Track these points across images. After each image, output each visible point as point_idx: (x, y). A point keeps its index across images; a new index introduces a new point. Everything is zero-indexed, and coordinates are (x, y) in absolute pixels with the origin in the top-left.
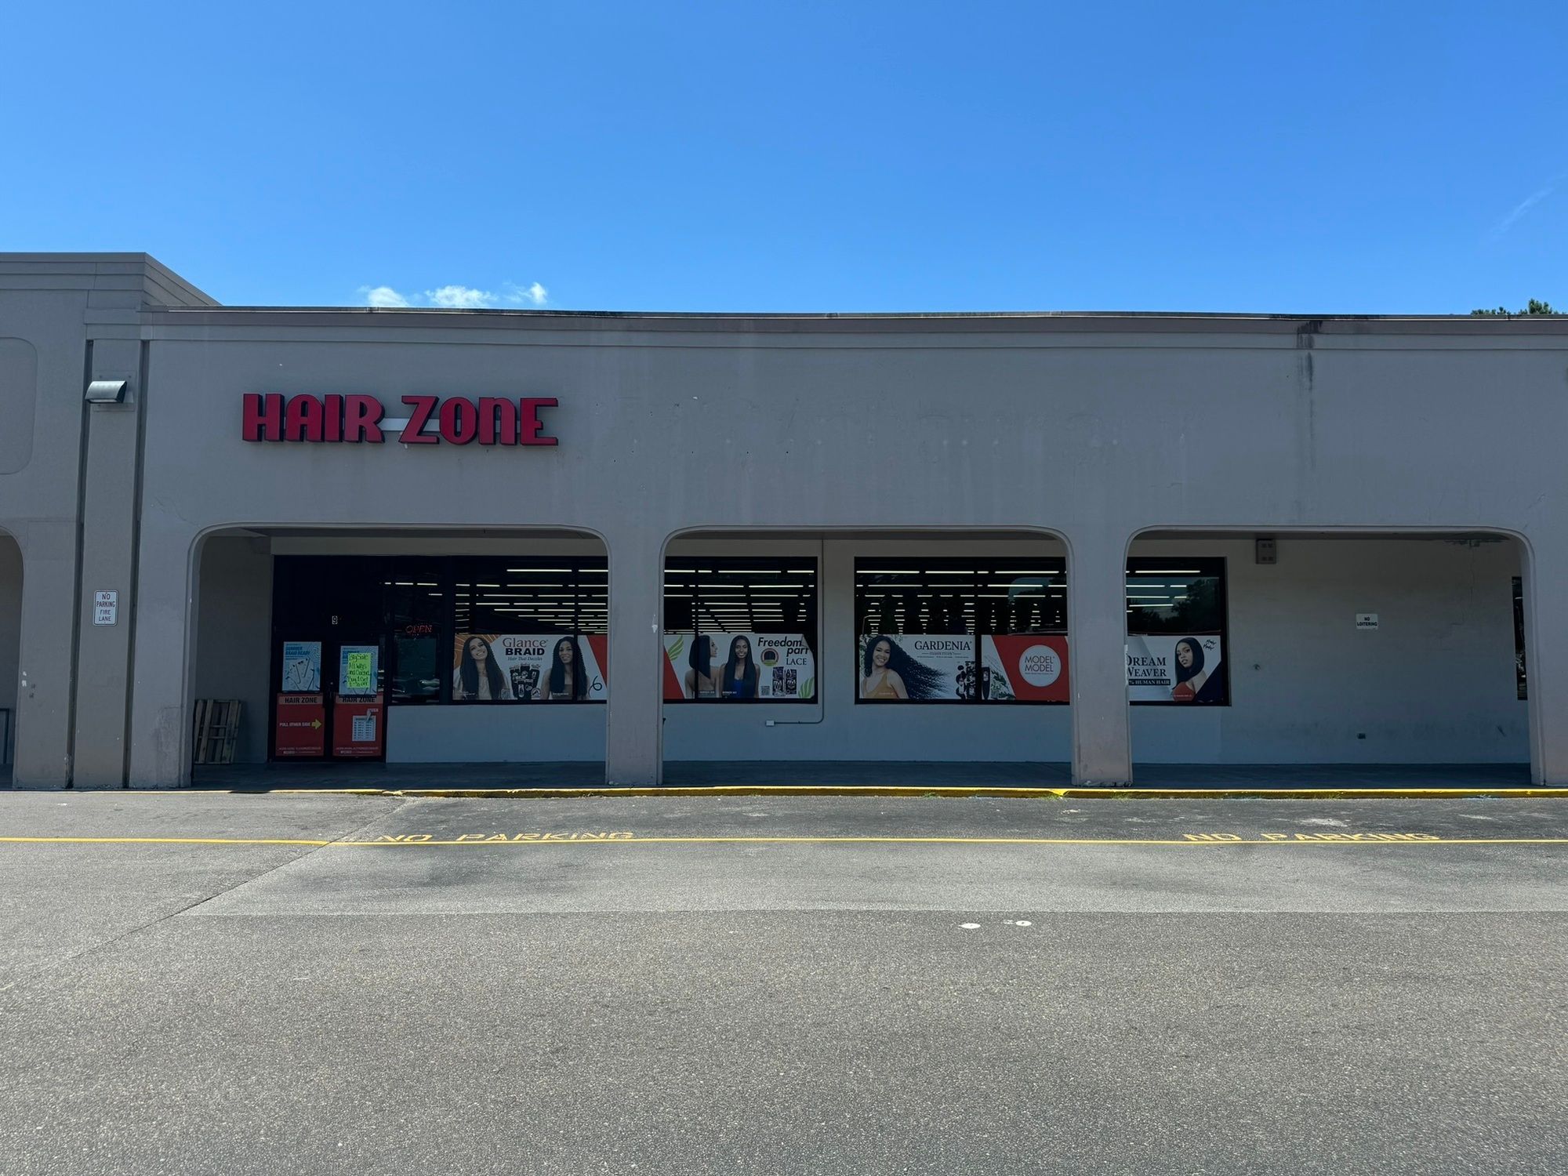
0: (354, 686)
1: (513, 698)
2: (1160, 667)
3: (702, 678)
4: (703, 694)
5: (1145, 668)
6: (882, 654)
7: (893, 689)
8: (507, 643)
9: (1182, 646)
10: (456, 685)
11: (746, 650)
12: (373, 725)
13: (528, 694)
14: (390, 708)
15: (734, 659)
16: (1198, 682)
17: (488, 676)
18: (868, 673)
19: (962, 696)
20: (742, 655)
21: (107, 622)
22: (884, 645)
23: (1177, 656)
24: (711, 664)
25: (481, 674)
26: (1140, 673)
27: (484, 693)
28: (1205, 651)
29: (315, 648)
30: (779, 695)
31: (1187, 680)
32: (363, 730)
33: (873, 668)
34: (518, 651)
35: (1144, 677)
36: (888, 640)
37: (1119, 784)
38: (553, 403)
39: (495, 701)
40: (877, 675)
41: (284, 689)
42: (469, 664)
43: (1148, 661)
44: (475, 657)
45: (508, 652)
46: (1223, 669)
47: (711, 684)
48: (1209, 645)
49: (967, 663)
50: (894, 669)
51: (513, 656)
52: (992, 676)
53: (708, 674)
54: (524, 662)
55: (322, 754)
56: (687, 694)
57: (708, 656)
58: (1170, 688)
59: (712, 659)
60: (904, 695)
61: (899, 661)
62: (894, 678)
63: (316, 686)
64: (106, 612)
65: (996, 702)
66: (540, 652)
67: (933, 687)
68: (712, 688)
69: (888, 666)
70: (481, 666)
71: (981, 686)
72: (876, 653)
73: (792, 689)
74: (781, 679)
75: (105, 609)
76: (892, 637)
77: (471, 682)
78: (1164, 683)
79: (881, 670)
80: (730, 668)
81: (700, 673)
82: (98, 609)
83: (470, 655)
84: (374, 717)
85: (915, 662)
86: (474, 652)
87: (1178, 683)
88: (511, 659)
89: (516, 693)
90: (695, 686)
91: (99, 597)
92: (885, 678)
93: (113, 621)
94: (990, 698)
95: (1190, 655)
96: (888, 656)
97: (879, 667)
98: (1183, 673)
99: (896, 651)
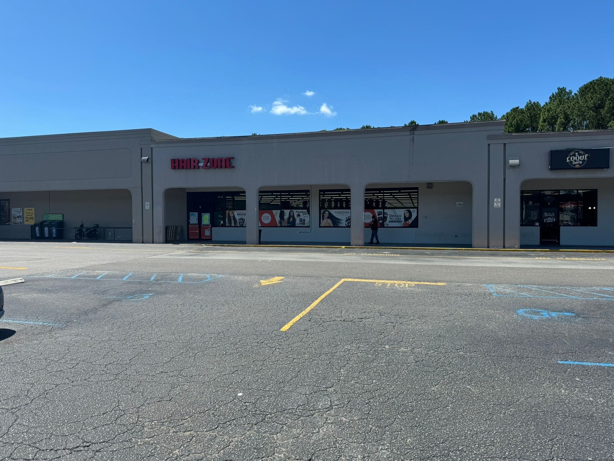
0: (205, 223)
4: (283, 225)
5: (396, 218)
6: (326, 215)
7: (329, 224)
9: (406, 212)
10: (227, 223)
11: (293, 214)
12: (209, 231)
14: (212, 228)
15: (290, 216)
16: (410, 221)
17: (233, 220)
18: (323, 220)
19: (347, 225)
20: (292, 215)
21: (148, 209)
22: (327, 212)
23: (404, 214)
24: (285, 217)
26: (394, 219)
27: (233, 225)
28: (412, 213)
29: (196, 214)
30: (301, 225)
31: (407, 221)
32: (207, 233)
33: (324, 218)
34: (240, 214)
36: (328, 211)
38: (234, 158)
39: (235, 226)
40: (325, 220)
41: (190, 223)
42: (229, 217)
43: (397, 216)
47: (285, 222)
49: (348, 217)
50: (330, 219)
53: (284, 220)
54: (241, 217)
55: (199, 238)
56: (279, 225)
58: (402, 223)
59: (285, 216)
60: (332, 225)
61: (331, 217)
62: (330, 221)
63: (197, 222)
64: (148, 207)
66: (245, 214)
67: (339, 223)
69: (328, 218)
70: (232, 218)
72: (325, 214)
73: (304, 224)
74: (301, 221)
76: (329, 210)
77: (230, 222)
80: (289, 218)
81: (282, 220)
82: (146, 206)
83: (230, 215)
84: (209, 230)
85: (335, 217)
87: (404, 222)
90: (281, 223)
91: (146, 203)
92: (327, 221)
95: (408, 214)
96: (328, 215)
97: (326, 218)
98: (406, 219)
99: (330, 214)
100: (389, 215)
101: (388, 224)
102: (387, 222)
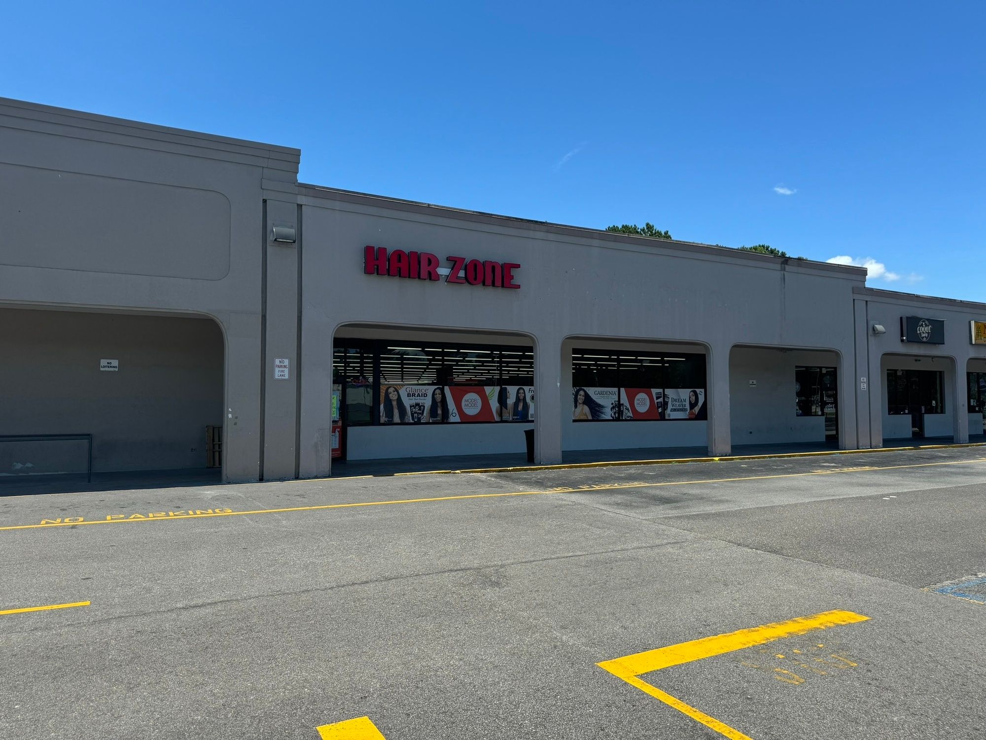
1: (411, 421)
2: (684, 403)
3: (504, 409)
4: (504, 418)
5: (679, 403)
6: (581, 397)
7: (586, 415)
8: (408, 390)
9: (692, 393)
10: (381, 414)
11: (523, 395)
12: (338, 438)
13: (419, 419)
14: (349, 428)
15: (518, 399)
16: (697, 410)
17: (398, 409)
18: (576, 406)
19: (613, 417)
20: (522, 398)
21: (283, 378)
23: (690, 398)
24: (507, 402)
25: (394, 408)
26: (677, 405)
27: (397, 419)
28: (699, 395)
31: (693, 409)
33: (578, 404)
34: (414, 395)
35: (678, 408)
36: (584, 390)
37: (727, 455)
38: (518, 266)
39: (403, 423)
40: (580, 407)
42: (388, 402)
43: (680, 400)
44: (391, 398)
45: (409, 395)
46: (705, 404)
47: (508, 412)
48: (701, 393)
49: (615, 401)
50: (586, 405)
51: (411, 398)
52: (624, 407)
53: (506, 408)
54: (417, 401)
56: (497, 418)
57: (506, 398)
58: (687, 412)
59: (508, 399)
60: (590, 418)
61: (588, 401)
62: (586, 409)
64: (282, 371)
65: (626, 420)
66: (425, 395)
67: (602, 413)
68: (508, 415)
69: (584, 403)
70: (394, 403)
71: (620, 413)
72: (579, 397)
75: (281, 370)
76: (585, 388)
77: (389, 413)
78: (685, 410)
79: (581, 405)
80: (516, 404)
81: (503, 408)
82: (277, 369)
83: (389, 397)
84: (338, 434)
85: (594, 401)
86: (390, 395)
87: (690, 410)
88: (409, 399)
89: (413, 419)
90: (500, 414)
91: (277, 362)
92: (582, 409)
93: (287, 377)
94: (623, 418)
95: (694, 397)
96: (584, 398)
97: (580, 403)
98: (692, 406)
99: (587, 396)
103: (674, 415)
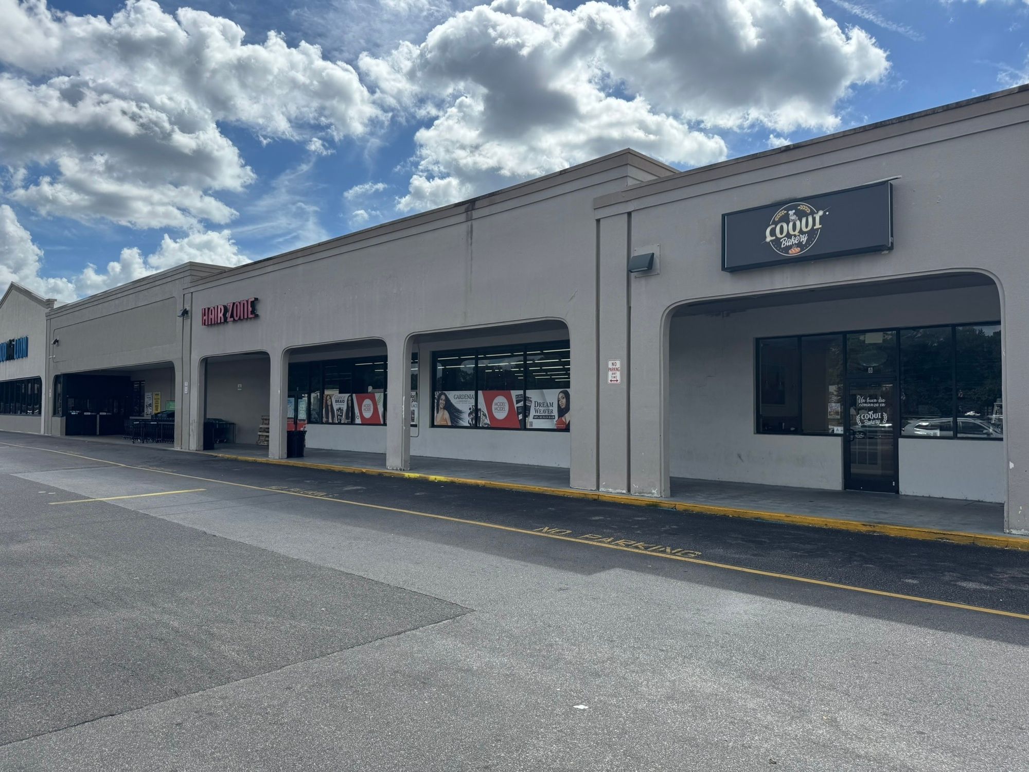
0: (301, 414)
1: (337, 422)
2: (551, 408)
5: (544, 408)
6: (443, 402)
7: (446, 420)
9: (561, 395)
10: (324, 416)
16: (567, 417)
17: (331, 411)
18: (438, 412)
19: (470, 424)
21: (186, 393)
22: (443, 397)
23: (558, 401)
25: (329, 411)
26: (542, 411)
29: (293, 400)
31: (562, 416)
33: (440, 408)
35: (543, 414)
36: (445, 394)
38: (259, 300)
39: (333, 423)
40: (441, 413)
42: (327, 406)
43: (545, 405)
49: (473, 406)
50: (447, 410)
52: (482, 413)
56: (382, 421)
58: (555, 420)
60: (450, 424)
61: (449, 407)
62: (446, 414)
63: (293, 416)
64: (186, 389)
67: (460, 419)
69: (445, 408)
70: (329, 408)
71: (477, 418)
72: (441, 401)
73: (413, 421)
76: (446, 392)
77: (327, 414)
79: (442, 410)
85: (453, 406)
86: (327, 402)
87: (559, 418)
90: (385, 418)
91: (185, 384)
92: (443, 414)
94: (480, 426)
95: (564, 401)
96: (445, 403)
97: (441, 408)
98: (560, 412)
99: (447, 400)
100: (533, 403)
101: (531, 424)
102: (530, 419)
103: (538, 424)
